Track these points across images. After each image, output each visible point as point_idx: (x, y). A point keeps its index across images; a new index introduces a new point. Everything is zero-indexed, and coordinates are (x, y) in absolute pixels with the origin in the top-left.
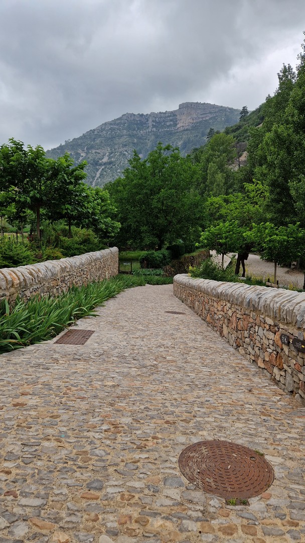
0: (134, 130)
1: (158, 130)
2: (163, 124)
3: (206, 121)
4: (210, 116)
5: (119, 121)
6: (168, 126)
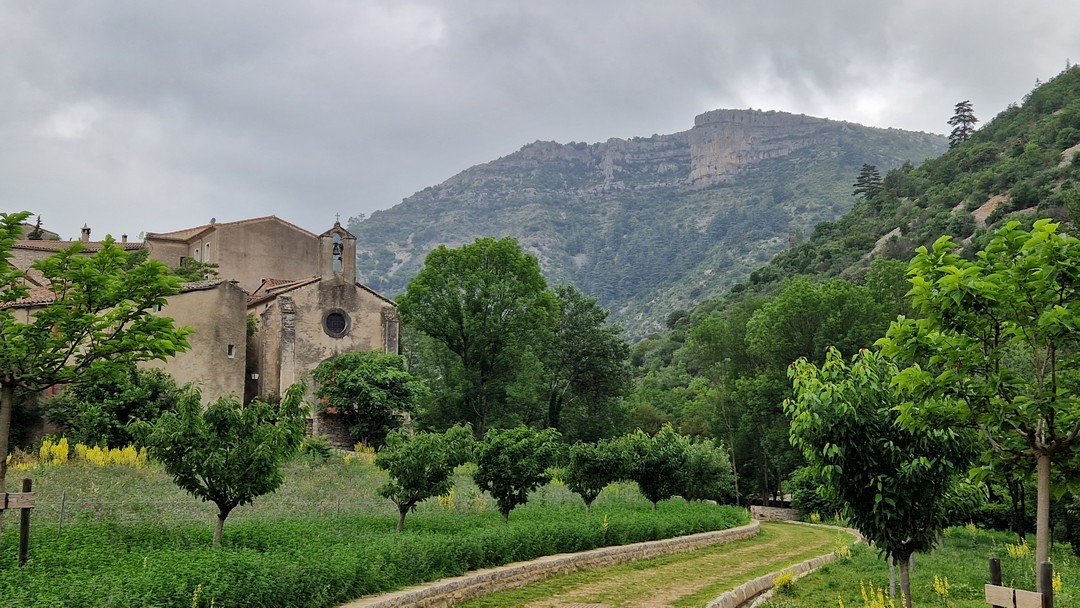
0: (560, 186)
1: (633, 188)
2: (645, 170)
3: (779, 159)
4: (792, 146)
5: (513, 164)
6: (664, 176)
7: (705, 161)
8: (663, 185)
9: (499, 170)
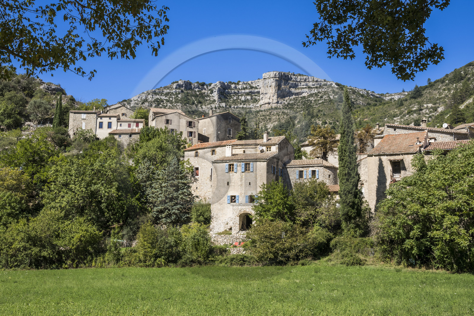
3: (303, 98)
4: (309, 92)
7: (268, 96)
8: (245, 106)
9: (161, 93)
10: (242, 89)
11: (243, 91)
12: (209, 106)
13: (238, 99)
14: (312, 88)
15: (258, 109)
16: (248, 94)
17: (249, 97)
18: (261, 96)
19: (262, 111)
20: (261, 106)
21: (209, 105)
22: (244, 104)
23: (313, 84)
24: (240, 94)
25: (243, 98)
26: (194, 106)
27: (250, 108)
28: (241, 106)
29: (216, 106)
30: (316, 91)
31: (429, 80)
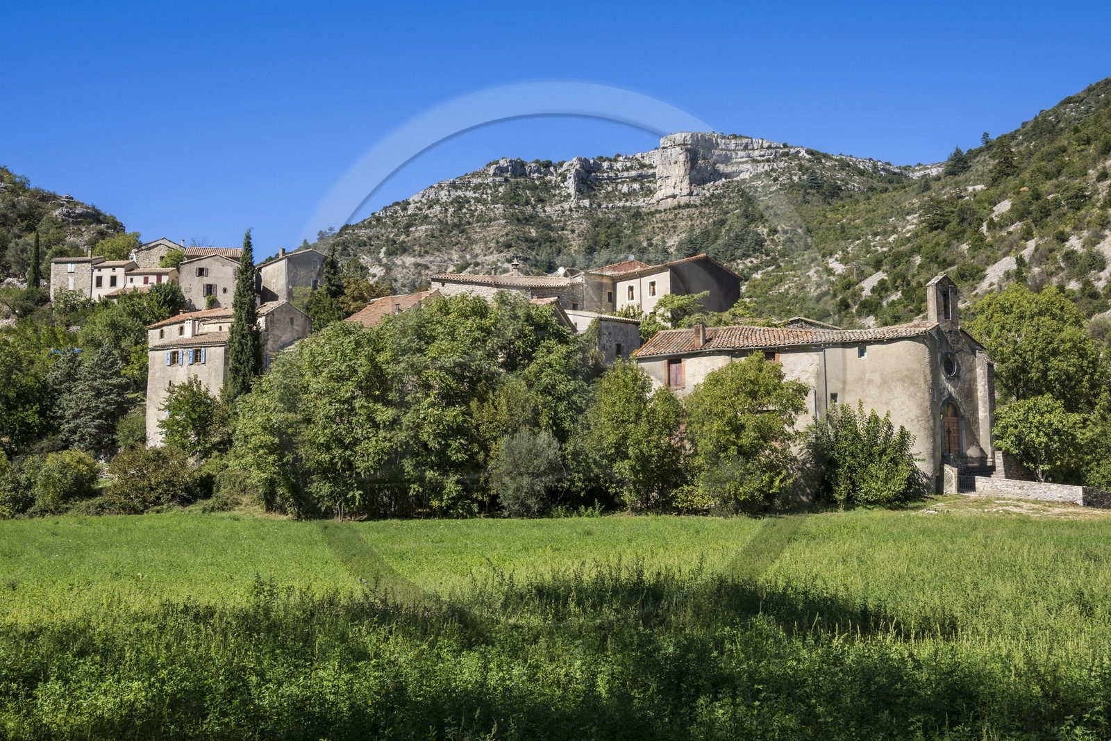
1: (599, 206)
2: (610, 189)
4: (753, 170)
6: (628, 196)
7: (671, 182)
8: (628, 204)
9: (467, 186)
10: (623, 170)
11: (626, 174)
12: (558, 207)
13: (615, 189)
14: (759, 162)
15: (653, 209)
16: (634, 180)
17: (636, 186)
18: (659, 182)
19: (660, 212)
20: (658, 202)
21: (559, 205)
22: (627, 200)
23: (762, 153)
24: (619, 181)
25: (625, 189)
26: (529, 208)
27: (639, 207)
28: (621, 204)
29: (572, 206)
30: (766, 168)
31: (986, 135)
